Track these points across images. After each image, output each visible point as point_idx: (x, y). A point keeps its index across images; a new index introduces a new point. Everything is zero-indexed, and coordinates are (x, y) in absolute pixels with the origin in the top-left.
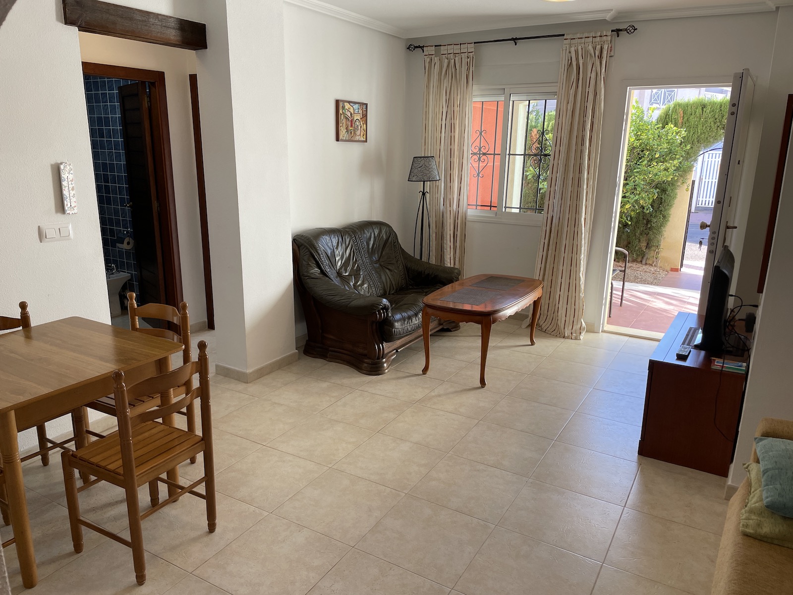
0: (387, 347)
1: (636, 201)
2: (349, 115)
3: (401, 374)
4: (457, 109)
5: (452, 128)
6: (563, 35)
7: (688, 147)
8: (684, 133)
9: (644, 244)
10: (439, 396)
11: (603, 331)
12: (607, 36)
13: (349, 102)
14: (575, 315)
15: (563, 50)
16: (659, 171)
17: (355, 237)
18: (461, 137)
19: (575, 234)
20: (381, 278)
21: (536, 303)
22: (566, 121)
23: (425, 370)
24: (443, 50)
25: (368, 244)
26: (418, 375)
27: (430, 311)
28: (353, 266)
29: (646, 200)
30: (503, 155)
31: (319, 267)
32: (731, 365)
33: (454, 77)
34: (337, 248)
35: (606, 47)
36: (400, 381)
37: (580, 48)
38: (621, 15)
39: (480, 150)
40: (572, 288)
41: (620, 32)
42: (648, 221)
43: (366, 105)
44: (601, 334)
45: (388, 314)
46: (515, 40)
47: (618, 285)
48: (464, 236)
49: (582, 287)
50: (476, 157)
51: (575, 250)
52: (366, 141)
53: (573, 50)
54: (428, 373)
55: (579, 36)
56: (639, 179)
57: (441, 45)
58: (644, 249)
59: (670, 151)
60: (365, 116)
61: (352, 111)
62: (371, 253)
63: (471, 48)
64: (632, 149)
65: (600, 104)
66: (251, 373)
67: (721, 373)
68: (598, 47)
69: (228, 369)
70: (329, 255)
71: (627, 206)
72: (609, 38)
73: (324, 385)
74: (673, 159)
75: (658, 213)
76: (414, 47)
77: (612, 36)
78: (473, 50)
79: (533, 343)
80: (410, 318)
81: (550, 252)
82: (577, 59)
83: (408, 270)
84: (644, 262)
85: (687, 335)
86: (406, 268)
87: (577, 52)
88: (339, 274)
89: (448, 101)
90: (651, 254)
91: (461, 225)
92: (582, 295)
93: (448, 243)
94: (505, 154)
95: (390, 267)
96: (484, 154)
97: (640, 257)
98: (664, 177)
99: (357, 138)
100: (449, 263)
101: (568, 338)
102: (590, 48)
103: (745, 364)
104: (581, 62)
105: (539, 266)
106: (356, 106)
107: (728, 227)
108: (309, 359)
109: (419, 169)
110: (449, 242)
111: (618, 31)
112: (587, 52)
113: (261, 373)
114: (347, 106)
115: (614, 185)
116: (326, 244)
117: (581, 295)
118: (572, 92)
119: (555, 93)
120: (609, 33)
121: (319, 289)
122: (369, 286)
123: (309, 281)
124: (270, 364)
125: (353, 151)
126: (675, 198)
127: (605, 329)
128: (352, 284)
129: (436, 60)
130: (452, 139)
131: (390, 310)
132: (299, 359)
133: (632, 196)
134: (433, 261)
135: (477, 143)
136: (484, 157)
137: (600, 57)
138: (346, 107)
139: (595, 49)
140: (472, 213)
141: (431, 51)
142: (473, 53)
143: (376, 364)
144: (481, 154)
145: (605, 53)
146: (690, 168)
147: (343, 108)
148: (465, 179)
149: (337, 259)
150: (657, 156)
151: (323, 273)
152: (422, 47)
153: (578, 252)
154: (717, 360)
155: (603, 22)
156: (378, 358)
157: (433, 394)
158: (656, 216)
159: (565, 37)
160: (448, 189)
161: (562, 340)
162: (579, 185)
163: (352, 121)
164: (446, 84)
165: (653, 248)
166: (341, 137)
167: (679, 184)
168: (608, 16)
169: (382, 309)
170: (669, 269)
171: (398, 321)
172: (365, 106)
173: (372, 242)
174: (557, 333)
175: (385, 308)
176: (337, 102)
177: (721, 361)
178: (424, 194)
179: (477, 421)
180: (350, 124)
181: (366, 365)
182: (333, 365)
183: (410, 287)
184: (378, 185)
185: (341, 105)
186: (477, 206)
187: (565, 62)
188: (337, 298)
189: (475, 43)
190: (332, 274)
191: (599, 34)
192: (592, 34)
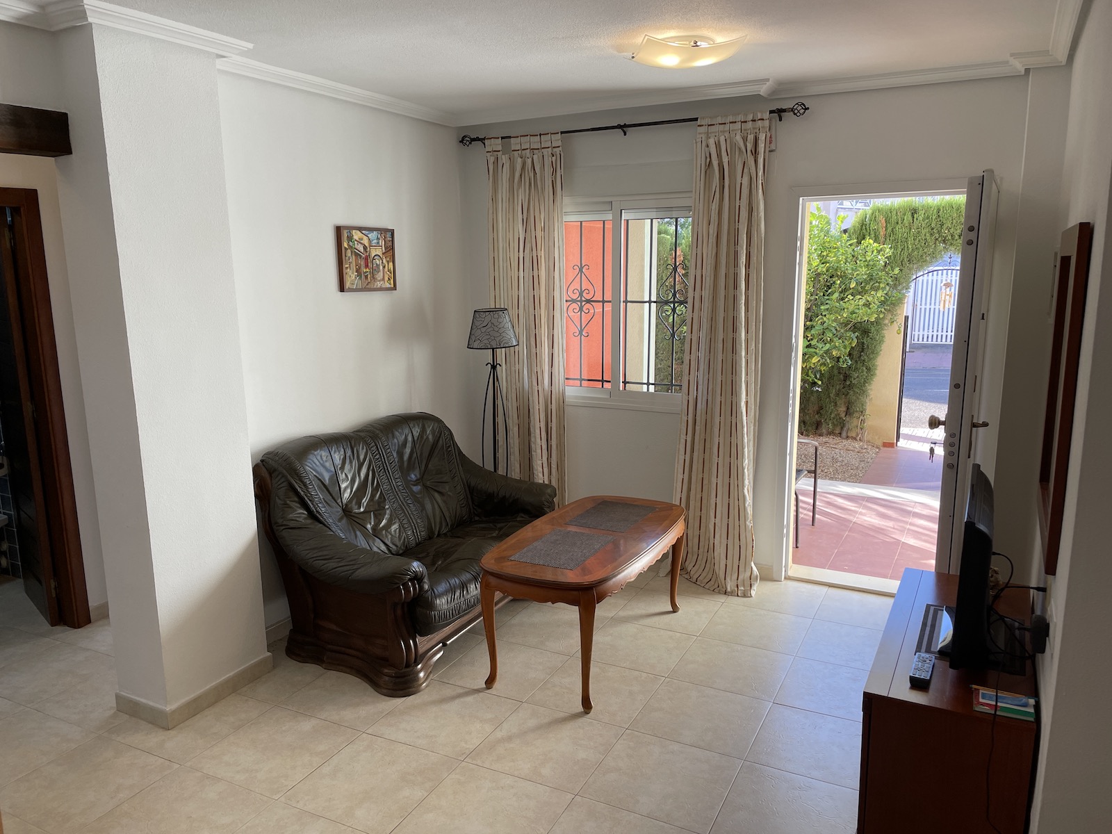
0: (423, 643)
1: (827, 352)
2: (362, 249)
3: (448, 691)
4: (539, 234)
5: (535, 263)
6: (696, 119)
7: (897, 271)
8: (888, 251)
9: (842, 409)
10: (509, 739)
11: (788, 578)
12: (763, 119)
13: (360, 229)
14: (741, 555)
15: (696, 143)
16: (855, 308)
17: (376, 445)
18: (551, 279)
19: (733, 428)
20: (423, 508)
21: (675, 548)
22: (708, 251)
23: (490, 681)
24: (514, 144)
25: (400, 454)
26: (478, 691)
27: (493, 580)
28: (373, 496)
29: (840, 349)
30: (615, 302)
31: (305, 505)
32: (1011, 704)
33: (534, 184)
34: (342, 468)
35: (762, 137)
36: (446, 706)
37: (722, 139)
38: (784, 86)
39: (581, 294)
40: (734, 512)
41: (783, 114)
42: (846, 377)
43: (392, 232)
44: (784, 582)
45: (421, 588)
46: (623, 128)
47: (806, 484)
48: (561, 428)
49: (750, 510)
50: (576, 306)
51: (734, 452)
52: (395, 288)
53: (711, 142)
54: (497, 685)
55: (720, 120)
56: (829, 320)
57: (510, 137)
58: (843, 415)
59: (871, 277)
60: (390, 250)
61: (366, 242)
62: (405, 469)
63: (558, 137)
64: (815, 277)
65: (758, 225)
66: (174, 712)
67: (995, 721)
68: (751, 138)
69: (136, 704)
70: (327, 482)
71: (815, 360)
72: (767, 123)
73: (307, 725)
74: (877, 289)
75: (859, 365)
76: (469, 139)
77: (770, 120)
78: (559, 143)
79: (675, 609)
80: (464, 586)
81: (696, 454)
82: (719, 156)
83: (471, 490)
84: (844, 434)
85: (924, 624)
86: (469, 487)
87: (718, 145)
88: (347, 511)
89: (525, 222)
90: (854, 422)
91: (558, 411)
92: (750, 524)
93: (539, 442)
94: (618, 301)
95: (441, 490)
96: (588, 301)
97: (839, 429)
98: (864, 315)
99: (379, 284)
100: (541, 477)
101: (732, 594)
102: (739, 138)
103: (1032, 701)
104: (725, 160)
105: (680, 477)
106: (373, 235)
107: (974, 425)
108: (293, 664)
109: (484, 330)
110: (538, 440)
111: (780, 112)
112: (734, 145)
113: (195, 708)
114: (357, 235)
115: (789, 348)
116: (320, 465)
117: (747, 523)
118: (715, 206)
119: (688, 208)
120: (766, 115)
121: (304, 548)
122: (401, 526)
123: (285, 534)
124: (216, 688)
125: (374, 306)
126: (881, 342)
127: (790, 573)
128: (369, 526)
129: (504, 159)
130: (535, 281)
131: (426, 580)
132: (274, 667)
133: (820, 345)
134: (515, 474)
135: (576, 285)
136: (588, 306)
137: (755, 152)
138: (356, 237)
139: (745, 140)
140: (573, 392)
141: (497, 144)
142: (560, 148)
143: (405, 676)
144: (584, 301)
145: (761, 146)
146: (900, 301)
147: (350, 238)
148: (560, 341)
149: (343, 486)
150: (853, 285)
151: (313, 516)
152: (482, 140)
153: (738, 455)
154: (982, 691)
155: (756, 98)
156: (408, 666)
157: (499, 734)
158: (856, 369)
159: (699, 122)
160: (533, 357)
161: (722, 598)
162: (734, 350)
163: (366, 259)
164: (521, 196)
165: (856, 415)
166: (347, 285)
167: (886, 322)
168: (763, 90)
169: (411, 580)
170: (879, 443)
171: (440, 596)
172: (389, 235)
173: (408, 451)
174: (714, 586)
175: (418, 578)
176: (338, 230)
177: (992, 693)
178: (494, 367)
179: (570, 797)
180: (363, 263)
181: (387, 678)
182: (334, 677)
183: (477, 518)
184: (421, 356)
185: (345, 234)
186: (581, 380)
187: (701, 161)
188: (332, 564)
189: (562, 133)
190: (329, 514)
191: (750, 117)
192: (741, 118)
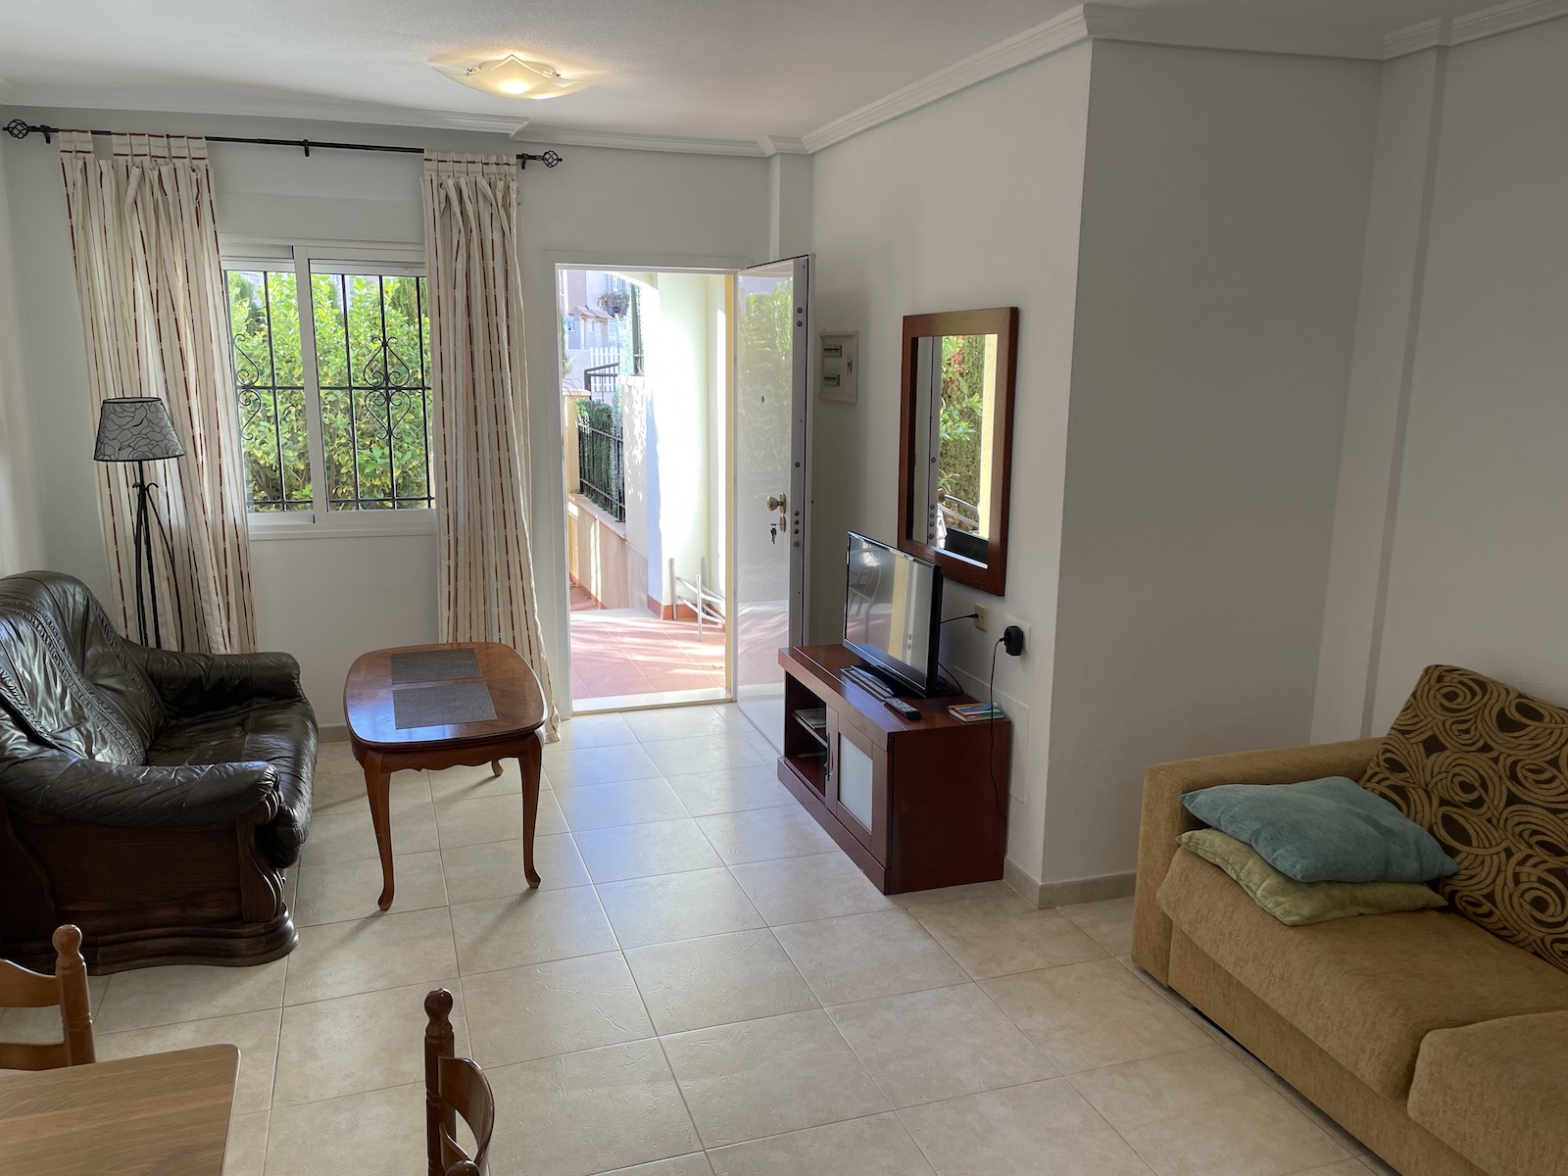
6: (422, 151)
10: (483, 939)
11: (575, 715)
12: (509, 164)
15: (424, 181)
17: (40, 623)
19: (510, 543)
24: (117, 144)
27: (386, 758)
32: (984, 710)
33: (163, 210)
35: (513, 186)
37: (462, 181)
40: (522, 645)
41: (528, 161)
44: (573, 719)
46: (307, 146)
49: (542, 639)
51: (515, 572)
54: (395, 905)
55: (452, 156)
57: (109, 133)
63: (199, 148)
68: (500, 185)
72: (514, 170)
76: (21, 127)
77: (516, 166)
78: (203, 153)
79: (498, 772)
81: (461, 583)
82: (461, 201)
95: (114, 685)
104: (470, 208)
111: (524, 159)
112: (477, 191)
117: (542, 655)
118: (460, 266)
120: (513, 160)
127: (574, 709)
129: (103, 165)
137: (506, 206)
141: (82, 142)
142: (207, 161)
143: (273, 931)
145: (513, 197)
151: (33, 735)
152: (47, 132)
155: (503, 138)
157: (466, 941)
159: (426, 155)
160: (194, 471)
164: (139, 226)
168: (513, 128)
177: (966, 707)
178: (144, 489)
183: (173, 722)
187: (434, 202)
189: (207, 138)
191: (493, 159)
192: (481, 157)
